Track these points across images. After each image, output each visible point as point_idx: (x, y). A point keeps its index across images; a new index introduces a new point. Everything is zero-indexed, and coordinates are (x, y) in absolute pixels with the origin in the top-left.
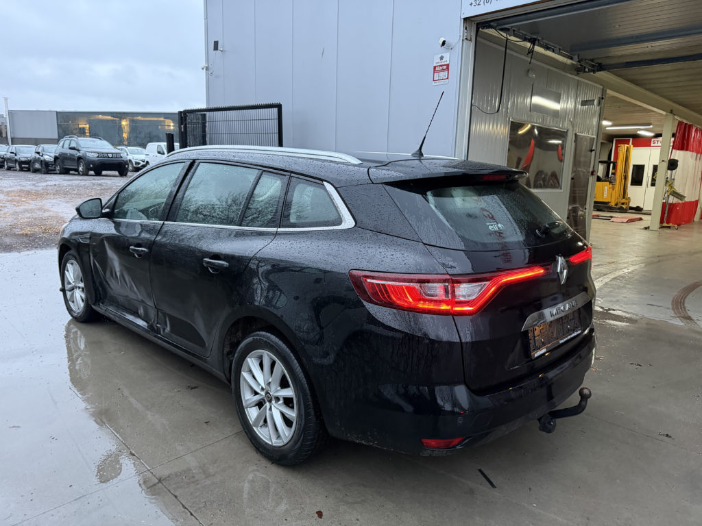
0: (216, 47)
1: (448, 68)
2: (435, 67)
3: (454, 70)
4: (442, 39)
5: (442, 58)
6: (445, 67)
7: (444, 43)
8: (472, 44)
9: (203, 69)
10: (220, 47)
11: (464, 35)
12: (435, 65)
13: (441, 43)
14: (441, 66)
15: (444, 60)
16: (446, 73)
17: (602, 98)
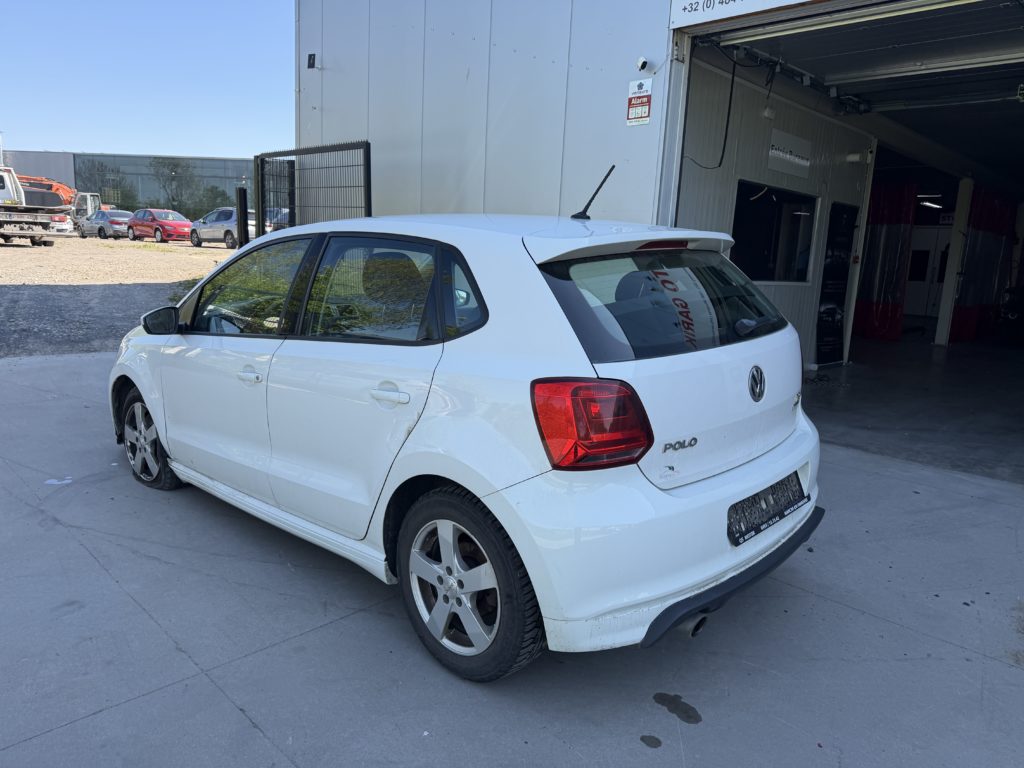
0: (311, 65)
1: (649, 102)
2: (630, 100)
3: (659, 104)
4: (643, 59)
5: (640, 86)
7: (644, 65)
8: (684, 69)
10: (317, 63)
12: (631, 96)
13: (640, 65)
14: (639, 98)
15: (644, 88)
16: (646, 108)
17: (871, 152)
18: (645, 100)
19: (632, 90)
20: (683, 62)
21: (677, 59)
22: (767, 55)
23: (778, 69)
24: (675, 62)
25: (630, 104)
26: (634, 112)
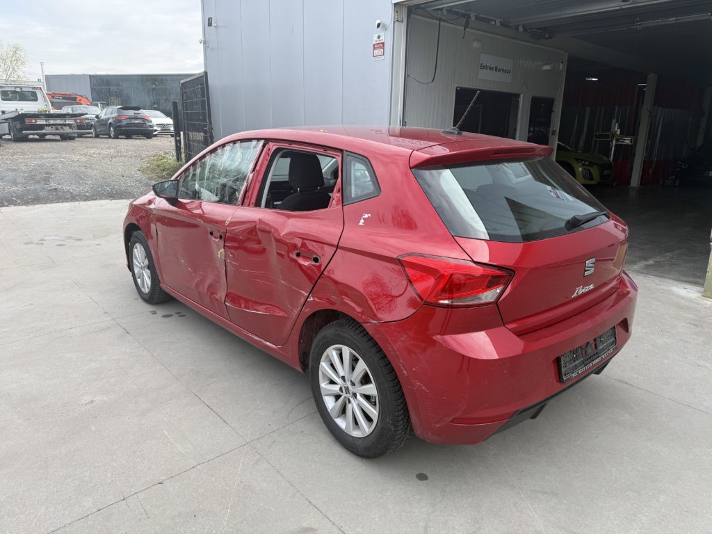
0: (210, 24)
1: (383, 45)
2: (374, 45)
3: (388, 47)
4: (378, 22)
5: (379, 37)
6: (381, 45)
7: (379, 25)
8: (403, 26)
9: (201, 43)
10: (214, 24)
11: (394, 17)
12: (374, 43)
13: (377, 24)
14: (378, 44)
15: (381, 38)
16: (382, 50)
17: (562, 62)
19: (375, 39)
20: (402, 22)
21: (398, 21)
22: (464, 12)
23: (473, 18)
24: (396, 23)
25: (374, 48)
26: (377, 52)
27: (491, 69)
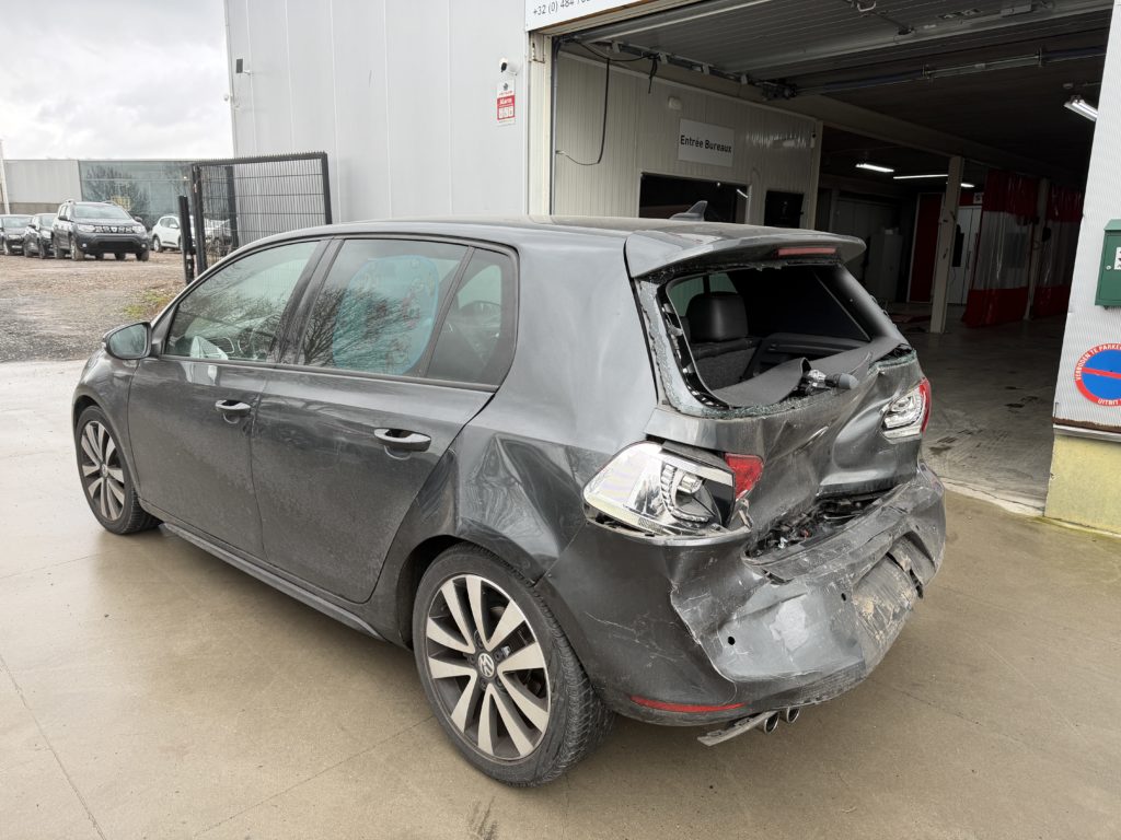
0: (240, 69)
1: (513, 102)
3: (521, 103)
4: (503, 61)
5: (506, 87)
7: (504, 67)
8: (546, 68)
9: (226, 100)
10: (245, 68)
11: (530, 54)
12: (499, 97)
13: (500, 65)
14: (505, 98)
15: (509, 89)
16: (511, 109)
17: (814, 136)
18: (510, 100)
19: (500, 92)
20: (543, 62)
21: (535, 60)
22: (648, 49)
23: (665, 61)
24: (533, 63)
25: (499, 106)
26: (503, 112)
27: (699, 144)
